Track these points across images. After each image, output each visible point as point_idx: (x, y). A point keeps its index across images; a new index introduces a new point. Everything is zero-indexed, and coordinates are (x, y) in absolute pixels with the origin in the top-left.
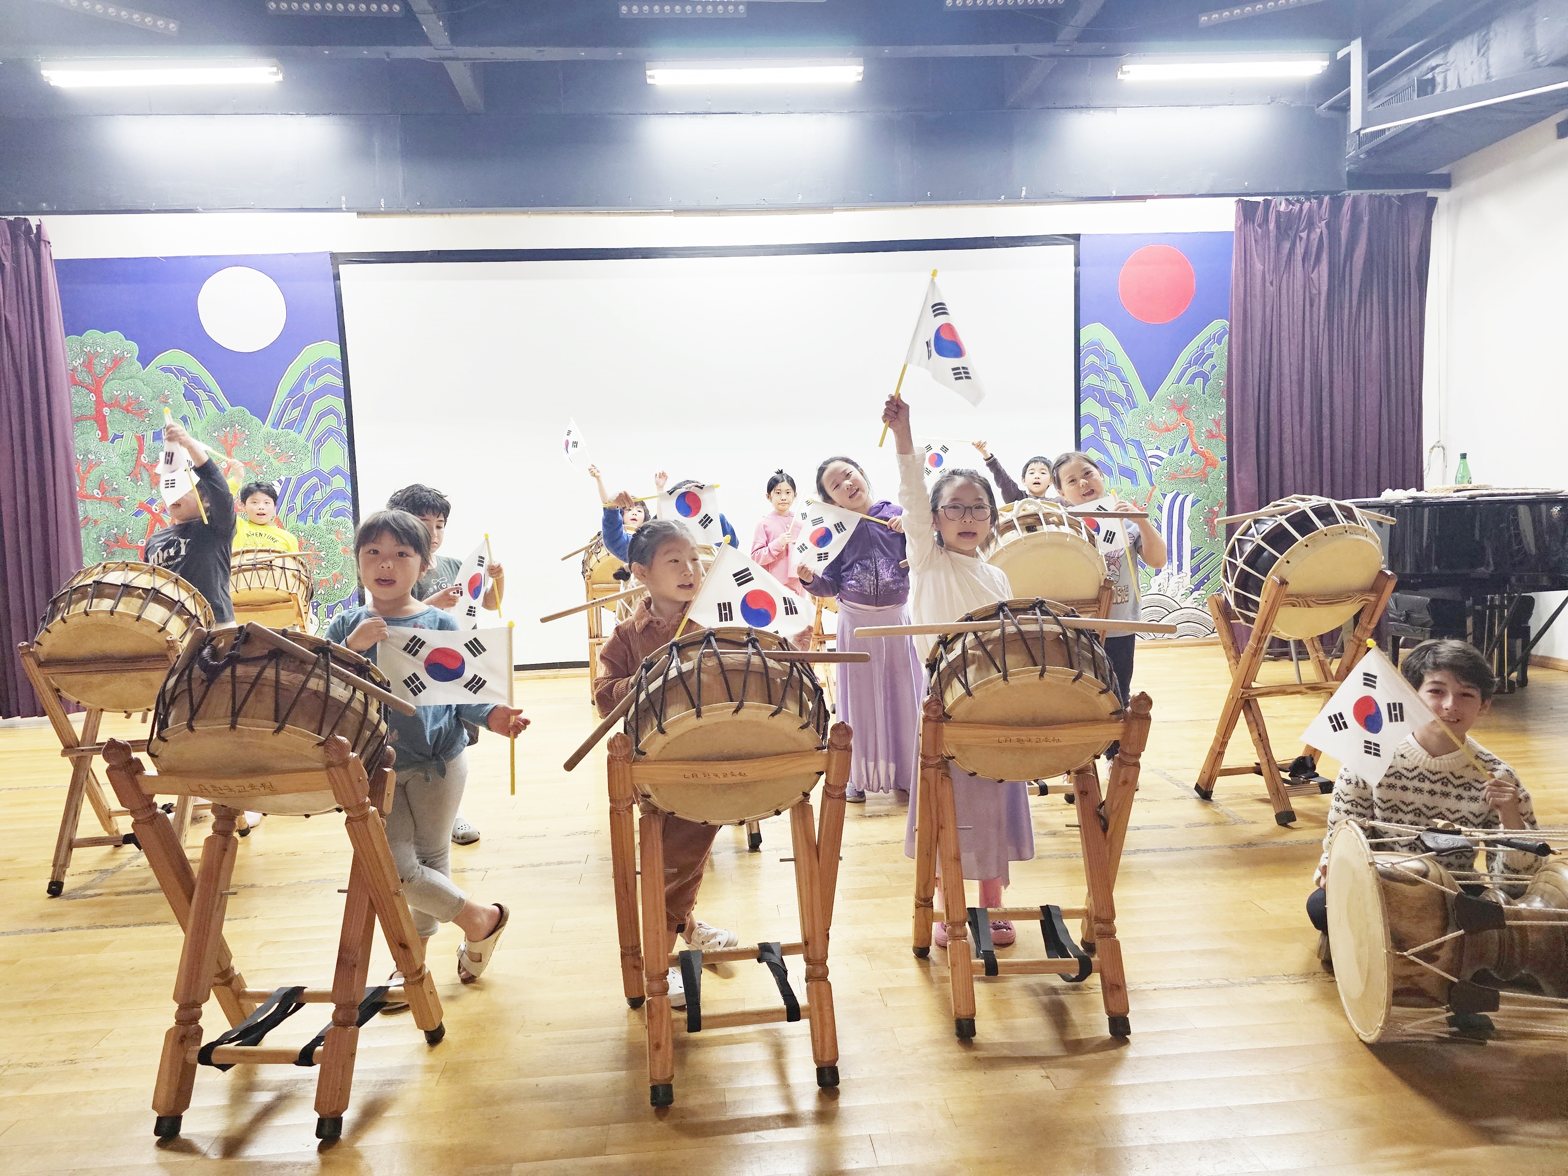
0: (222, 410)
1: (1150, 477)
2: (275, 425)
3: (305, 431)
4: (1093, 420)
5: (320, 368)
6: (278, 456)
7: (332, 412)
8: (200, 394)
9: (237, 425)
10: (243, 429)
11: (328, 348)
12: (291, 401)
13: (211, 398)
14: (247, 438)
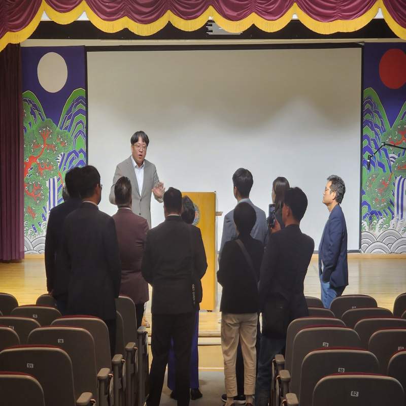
1: (390, 167)
2: (61, 128)
4: (367, 137)
5: (77, 101)
6: (61, 143)
7: (81, 122)
8: (36, 112)
9: (48, 127)
10: (50, 129)
11: (81, 91)
12: (67, 116)
13: (40, 114)
14: (51, 134)
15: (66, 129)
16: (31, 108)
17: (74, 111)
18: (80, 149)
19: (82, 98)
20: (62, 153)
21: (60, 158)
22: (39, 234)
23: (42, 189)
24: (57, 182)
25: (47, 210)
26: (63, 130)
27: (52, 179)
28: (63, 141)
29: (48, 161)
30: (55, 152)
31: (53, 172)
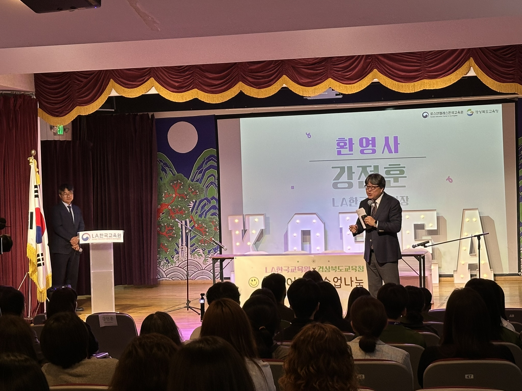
3: (203, 182)
5: (209, 159)
6: (192, 192)
7: (212, 175)
8: (167, 169)
9: (179, 181)
10: (181, 182)
11: (212, 151)
12: (198, 171)
13: (170, 170)
14: (183, 185)
15: (197, 181)
16: (162, 166)
17: (205, 167)
18: (212, 196)
19: (213, 156)
20: (194, 201)
21: (192, 205)
22: (172, 264)
23: (174, 229)
24: (190, 223)
25: (180, 246)
26: (195, 182)
27: (184, 221)
28: (195, 190)
29: (180, 207)
30: (187, 200)
31: (185, 215)
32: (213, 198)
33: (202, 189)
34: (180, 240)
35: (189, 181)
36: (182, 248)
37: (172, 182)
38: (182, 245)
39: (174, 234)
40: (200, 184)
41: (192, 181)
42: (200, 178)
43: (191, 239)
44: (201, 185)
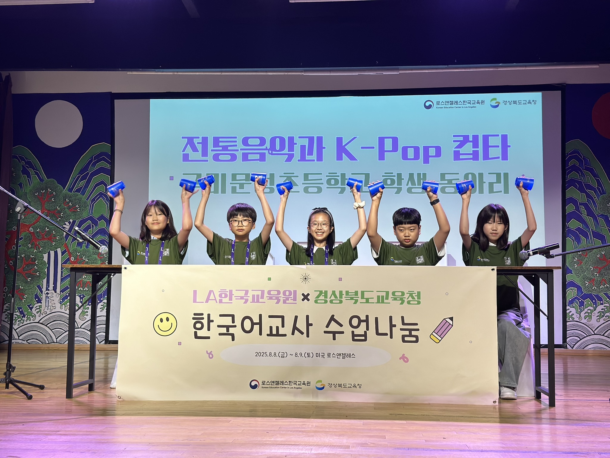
0: (41, 180)
3: (87, 193)
4: (574, 201)
5: (99, 158)
7: (102, 183)
8: (31, 171)
9: (49, 189)
10: (52, 192)
11: (103, 147)
12: (80, 176)
13: (37, 173)
14: (54, 196)
15: (78, 191)
16: (23, 166)
17: (91, 170)
18: (99, 215)
19: (105, 154)
20: (71, 221)
21: (67, 227)
22: (28, 319)
23: (37, 263)
24: (62, 256)
25: (44, 289)
26: (74, 192)
27: (53, 251)
28: (74, 205)
29: (48, 230)
30: (60, 219)
31: (55, 243)
32: (102, 217)
33: (85, 203)
34: (45, 281)
35: (65, 191)
36: (47, 293)
37: (38, 190)
38: (47, 289)
39: (36, 271)
40: (81, 196)
41: (70, 190)
42: (82, 187)
43: (62, 280)
44: (84, 198)
